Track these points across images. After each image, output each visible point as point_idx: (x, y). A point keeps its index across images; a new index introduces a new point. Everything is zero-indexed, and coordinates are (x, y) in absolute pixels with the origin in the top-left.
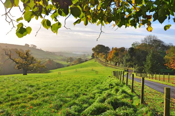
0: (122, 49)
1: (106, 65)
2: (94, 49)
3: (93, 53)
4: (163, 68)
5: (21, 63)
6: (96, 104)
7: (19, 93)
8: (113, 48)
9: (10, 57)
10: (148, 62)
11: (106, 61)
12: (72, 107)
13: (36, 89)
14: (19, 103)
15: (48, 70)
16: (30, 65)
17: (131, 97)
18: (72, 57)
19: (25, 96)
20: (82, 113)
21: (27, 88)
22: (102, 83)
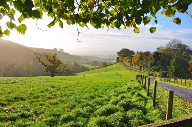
0: (147, 54)
1: (131, 69)
2: (118, 53)
3: (118, 57)
4: (187, 73)
5: (49, 66)
6: (109, 106)
7: (41, 93)
8: (138, 52)
9: (40, 60)
10: (172, 66)
11: (130, 65)
12: (85, 108)
13: (56, 90)
14: (38, 101)
15: (74, 73)
16: (56, 67)
17: (146, 100)
18: (97, 61)
19: (45, 96)
20: (93, 114)
21: (49, 88)
22: (122, 86)
